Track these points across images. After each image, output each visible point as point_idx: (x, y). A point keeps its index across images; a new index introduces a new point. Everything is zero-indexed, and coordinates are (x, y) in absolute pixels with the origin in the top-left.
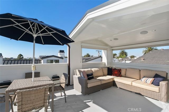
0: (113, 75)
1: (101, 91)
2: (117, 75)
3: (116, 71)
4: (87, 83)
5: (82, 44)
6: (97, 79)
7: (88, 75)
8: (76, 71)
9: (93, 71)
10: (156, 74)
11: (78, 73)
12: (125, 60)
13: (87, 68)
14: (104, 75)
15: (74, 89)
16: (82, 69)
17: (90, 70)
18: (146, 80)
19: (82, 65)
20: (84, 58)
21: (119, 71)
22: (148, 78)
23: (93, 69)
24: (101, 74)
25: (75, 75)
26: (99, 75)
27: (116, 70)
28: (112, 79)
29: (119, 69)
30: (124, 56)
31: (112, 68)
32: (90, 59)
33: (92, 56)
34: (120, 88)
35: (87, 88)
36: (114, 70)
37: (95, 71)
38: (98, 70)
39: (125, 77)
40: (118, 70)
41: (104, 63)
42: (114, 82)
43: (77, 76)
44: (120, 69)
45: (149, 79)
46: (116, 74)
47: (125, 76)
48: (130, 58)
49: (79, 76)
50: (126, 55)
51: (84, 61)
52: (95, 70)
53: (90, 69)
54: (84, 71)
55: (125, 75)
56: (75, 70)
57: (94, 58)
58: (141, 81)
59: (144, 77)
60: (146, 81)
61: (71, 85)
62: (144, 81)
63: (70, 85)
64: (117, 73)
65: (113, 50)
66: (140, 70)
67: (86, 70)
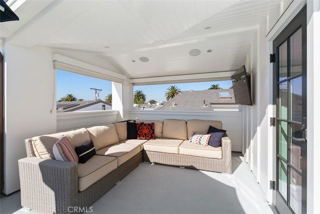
0: (140, 137)
1: (119, 184)
2: (148, 137)
3: (145, 127)
4: (79, 178)
5: (57, 55)
6: (106, 154)
7: (79, 150)
8: (30, 141)
9: (94, 134)
10: (210, 126)
11: (40, 148)
12: (144, 107)
13: (75, 129)
14: (121, 141)
15: (21, 207)
16: (58, 131)
17: (85, 132)
18: (200, 140)
19: (58, 121)
20: (62, 103)
21: (151, 126)
22: (201, 136)
23: (93, 130)
24: (114, 138)
25: (26, 156)
26: (110, 142)
27: (145, 125)
28: (140, 146)
29: (150, 123)
30: (141, 100)
31: (135, 121)
32: (77, 105)
33: (81, 100)
34: (156, 163)
35: (79, 192)
36: (141, 125)
37: (97, 135)
38: (105, 131)
39: (163, 137)
40: (149, 125)
41: (116, 113)
42: (143, 152)
43: (36, 161)
44: (153, 123)
45: (204, 136)
46: (145, 134)
47: (161, 136)
48: (149, 103)
49: (47, 156)
50: (144, 99)
51: (61, 109)
52: (97, 131)
53: (83, 130)
54: (65, 139)
55: (162, 133)
56: (27, 140)
57: (87, 103)
58: (191, 142)
59: (194, 134)
60: (198, 140)
61: (7, 194)
62: (196, 141)
63: (5, 195)
64: (146, 131)
65: (134, 84)
66: (186, 123)
67: (71, 133)
